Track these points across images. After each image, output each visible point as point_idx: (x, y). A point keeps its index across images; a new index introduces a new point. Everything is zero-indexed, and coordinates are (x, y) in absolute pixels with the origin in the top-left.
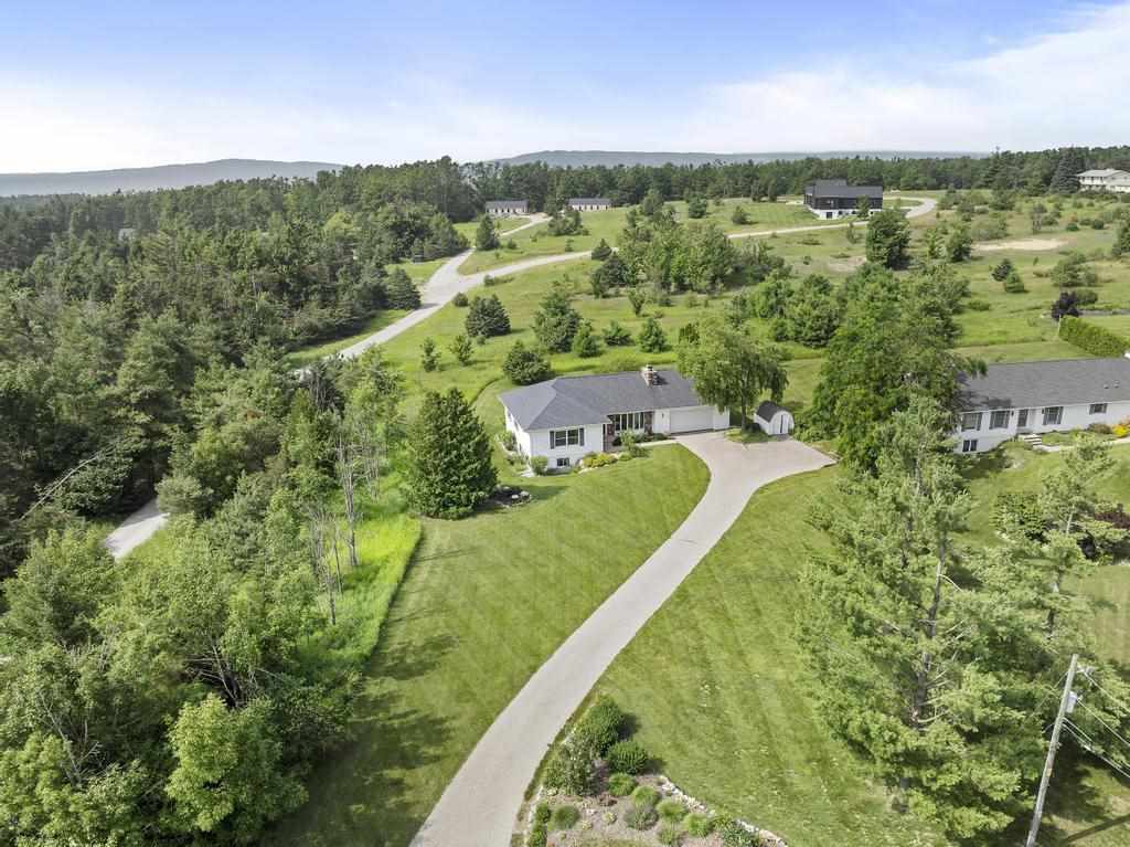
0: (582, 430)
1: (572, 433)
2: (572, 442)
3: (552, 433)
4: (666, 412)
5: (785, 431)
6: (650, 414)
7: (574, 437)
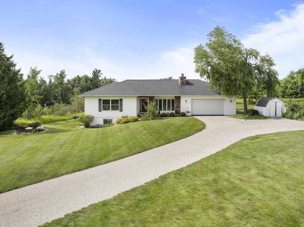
0: (121, 100)
1: (115, 102)
2: (115, 108)
3: (100, 100)
4: (189, 99)
5: (279, 114)
6: (178, 98)
7: (116, 105)
